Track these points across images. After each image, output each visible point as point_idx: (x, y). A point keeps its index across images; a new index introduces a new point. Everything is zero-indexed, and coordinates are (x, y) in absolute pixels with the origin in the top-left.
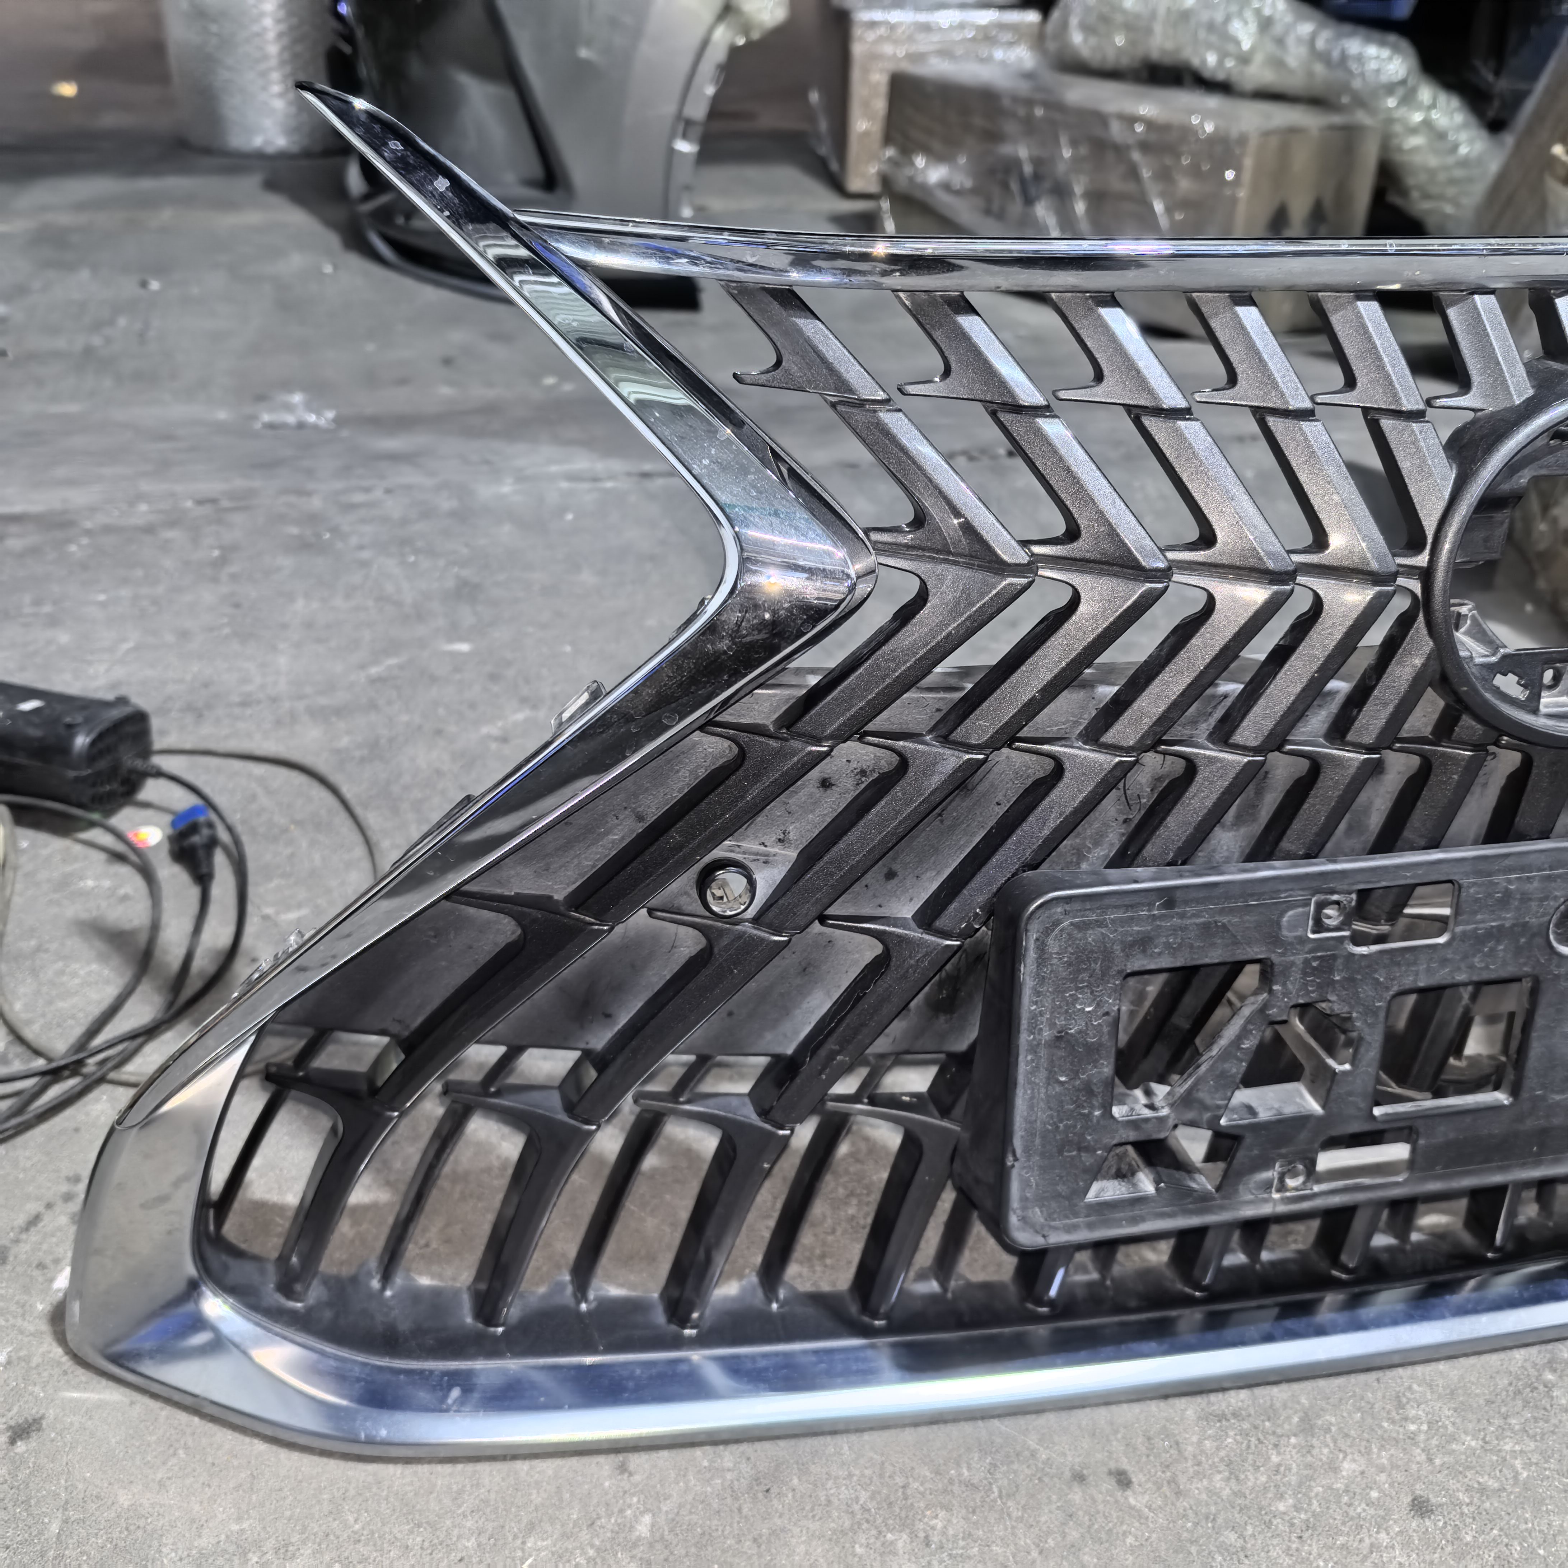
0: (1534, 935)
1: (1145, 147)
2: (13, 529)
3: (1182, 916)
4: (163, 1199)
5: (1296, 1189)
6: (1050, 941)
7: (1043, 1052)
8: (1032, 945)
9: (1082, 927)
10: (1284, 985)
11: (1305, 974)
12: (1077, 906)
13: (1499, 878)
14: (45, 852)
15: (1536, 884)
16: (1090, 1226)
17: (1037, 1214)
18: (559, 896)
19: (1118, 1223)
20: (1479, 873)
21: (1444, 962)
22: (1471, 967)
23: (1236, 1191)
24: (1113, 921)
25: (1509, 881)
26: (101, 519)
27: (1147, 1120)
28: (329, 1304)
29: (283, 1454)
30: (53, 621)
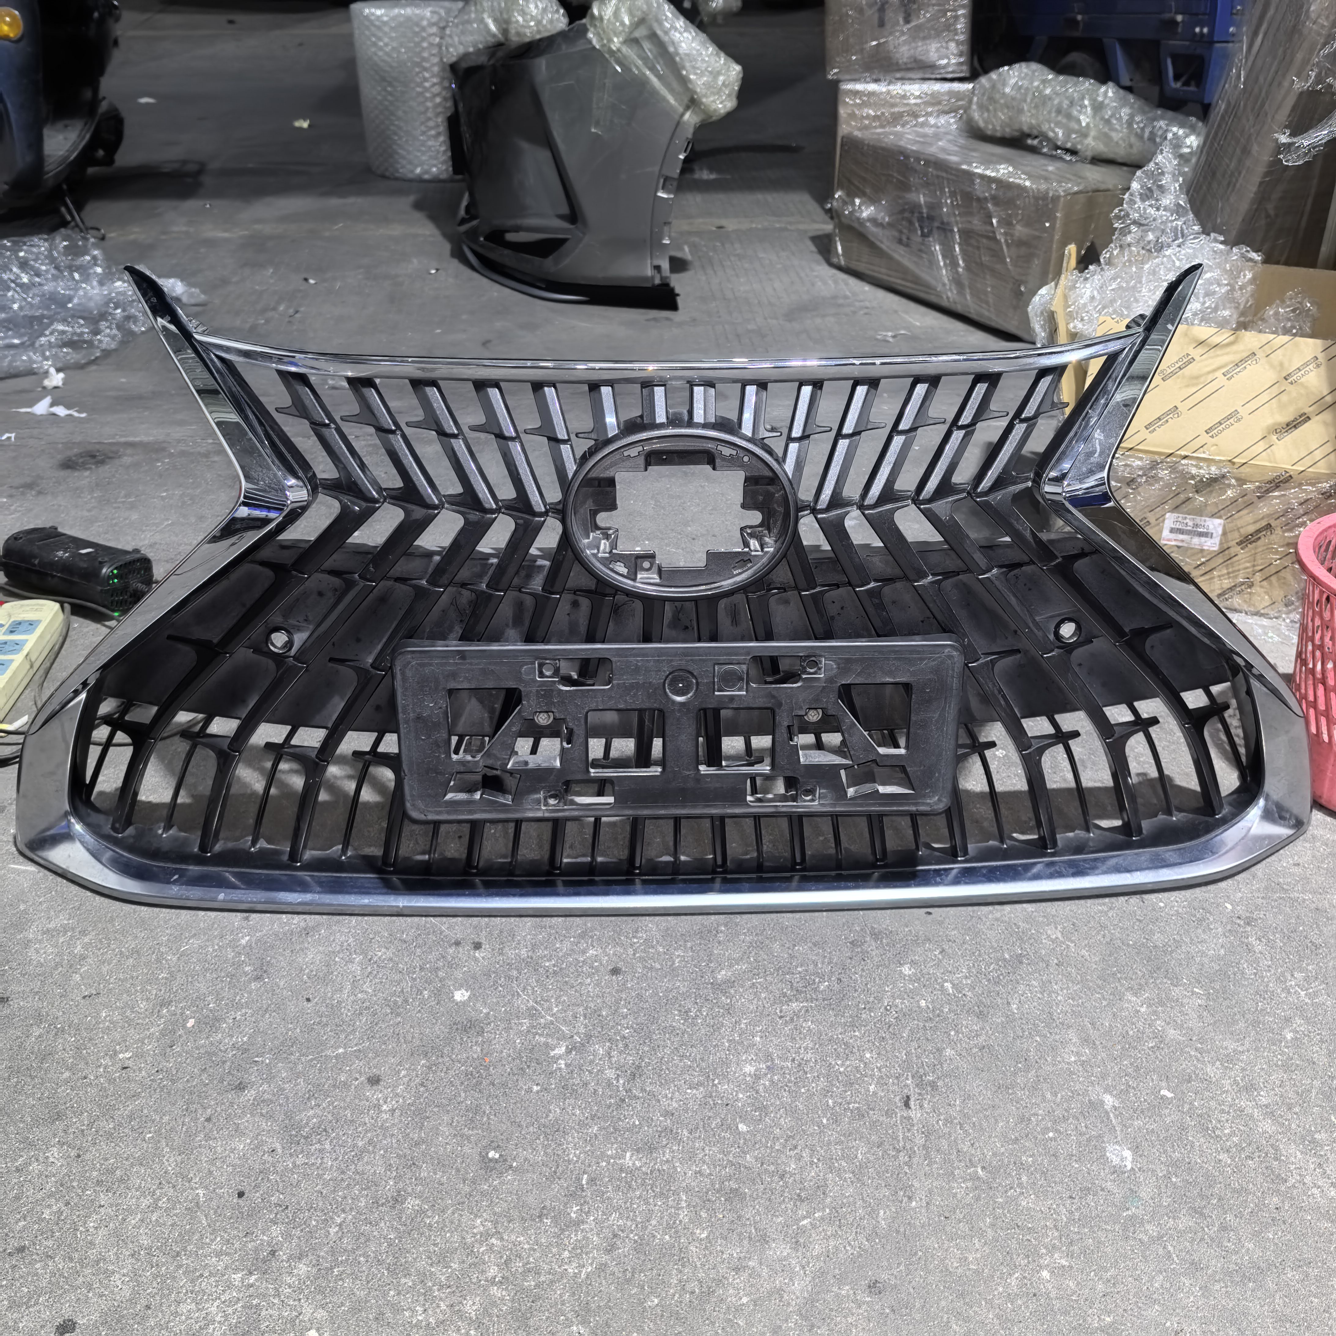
0: (655, 689)
1: (995, 199)
2: (129, 451)
3: (471, 664)
4: (52, 773)
5: (554, 805)
6: (407, 671)
7: (412, 724)
8: (398, 673)
9: (422, 665)
10: (528, 702)
11: (538, 698)
12: (418, 655)
13: (631, 659)
14: (85, 630)
15: (652, 663)
16: (448, 813)
17: (420, 804)
18: (215, 641)
19: (462, 813)
20: (620, 656)
21: (610, 698)
22: (626, 701)
23: (522, 803)
24: (437, 664)
25: (638, 661)
26: (182, 447)
27: (469, 762)
28: (133, 837)
29: (98, 898)
30: (132, 507)
